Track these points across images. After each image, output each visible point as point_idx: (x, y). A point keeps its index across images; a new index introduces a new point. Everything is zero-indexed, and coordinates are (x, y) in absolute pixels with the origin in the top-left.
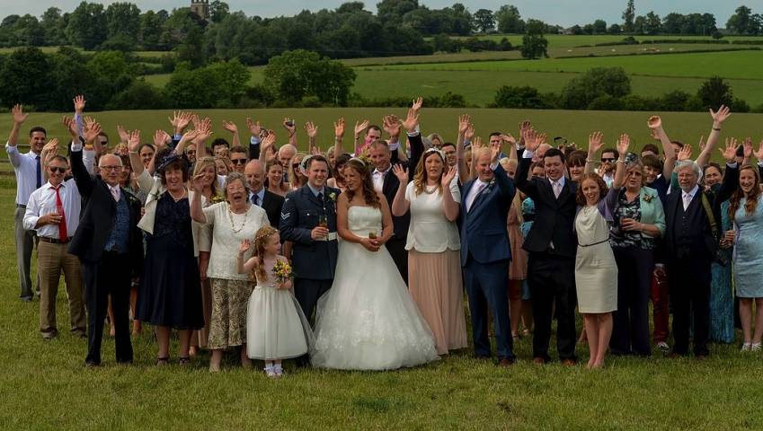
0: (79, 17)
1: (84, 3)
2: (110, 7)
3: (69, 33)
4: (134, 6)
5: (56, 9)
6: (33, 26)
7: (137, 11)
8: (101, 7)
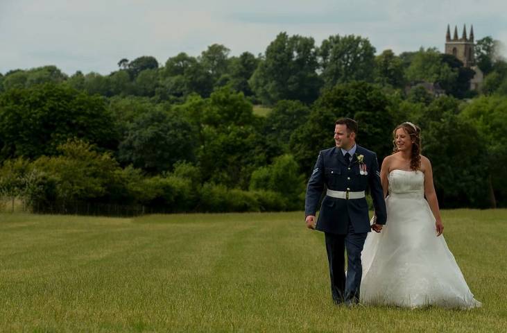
0: (275, 58)
1: (282, 37)
2: (325, 43)
3: (258, 85)
4: (366, 42)
5: (221, 48)
6: (194, 72)
7: (369, 50)
8: (309, 43)
